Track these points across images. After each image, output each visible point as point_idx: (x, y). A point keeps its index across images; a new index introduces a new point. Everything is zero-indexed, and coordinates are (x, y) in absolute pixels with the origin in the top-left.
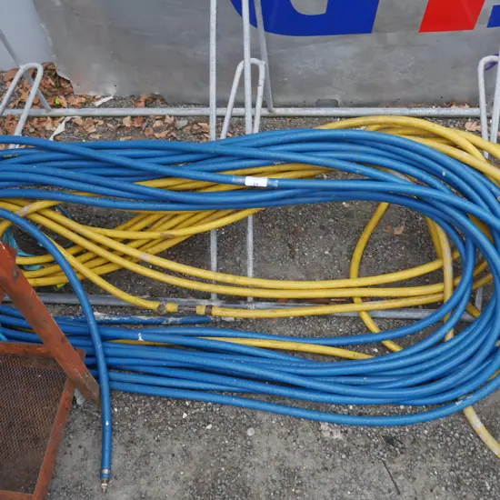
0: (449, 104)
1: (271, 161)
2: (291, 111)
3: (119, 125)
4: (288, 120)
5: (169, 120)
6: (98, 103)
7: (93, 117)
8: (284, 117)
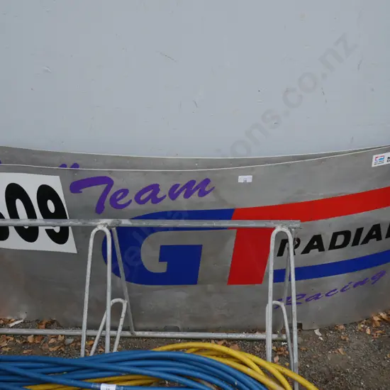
0: (254, 331)
1: (119, 373)
2: (147, 334)
3: (24, 341)
4: (144, 340)
5: (60, 338)
6: (12, 325)
7: (7, 335)
8: (143, 338)
